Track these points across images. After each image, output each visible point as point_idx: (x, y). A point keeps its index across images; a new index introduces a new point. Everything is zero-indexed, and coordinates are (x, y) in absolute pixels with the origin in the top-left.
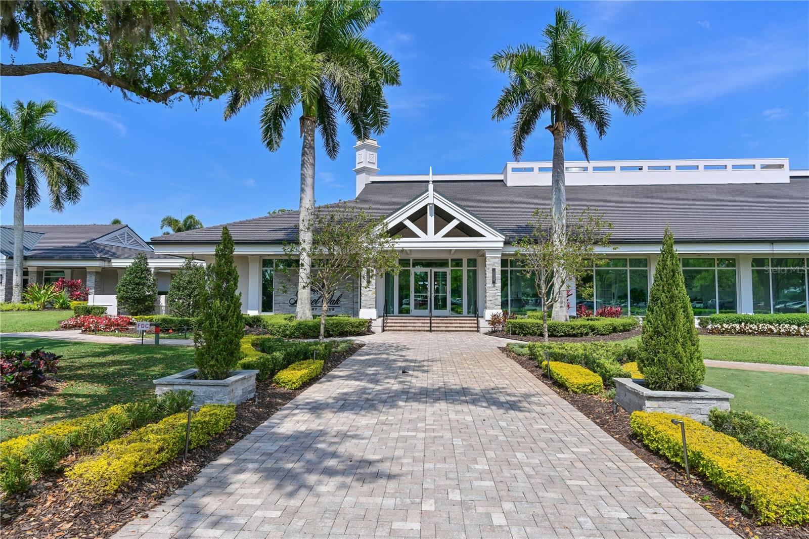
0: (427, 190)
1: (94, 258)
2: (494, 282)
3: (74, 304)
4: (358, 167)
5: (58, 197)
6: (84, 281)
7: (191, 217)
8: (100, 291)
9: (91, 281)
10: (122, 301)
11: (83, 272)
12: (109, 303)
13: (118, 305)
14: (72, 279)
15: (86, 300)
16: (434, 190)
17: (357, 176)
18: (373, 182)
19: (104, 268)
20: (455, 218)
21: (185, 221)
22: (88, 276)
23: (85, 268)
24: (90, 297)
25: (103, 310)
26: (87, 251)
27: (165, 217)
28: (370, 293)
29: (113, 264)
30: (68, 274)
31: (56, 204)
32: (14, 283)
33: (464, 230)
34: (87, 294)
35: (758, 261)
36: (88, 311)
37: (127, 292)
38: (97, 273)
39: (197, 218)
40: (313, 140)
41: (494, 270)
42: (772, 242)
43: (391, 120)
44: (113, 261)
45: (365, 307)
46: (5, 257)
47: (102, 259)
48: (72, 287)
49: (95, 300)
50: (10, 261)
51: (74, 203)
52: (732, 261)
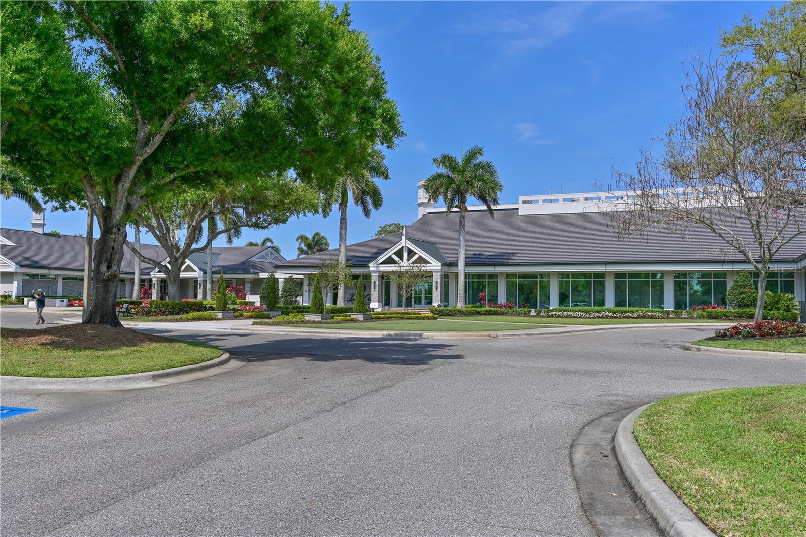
0: (402, 240)
1: (249, 273)
2: (437, 288)
3: (238, 301)
4: (419, 201)
5: (230, 236)
6: (244, 287)
7: (317, 234)
8: (253, 293)
9: (248, 287)
10: (262, 298)
11: (243, 281)
12: (256, 299)
13: (261, 301)
14: (237, 286)
15: (245, 299)
16: (406, 238)
17: (419, 208)
18: (429, 213)
19: (255, 279)
20: (417, 254)
21: (314, 238)
22: (246, 284)
23: (244, 278)
24: (247, 296)
25: (253, 303)
26: (246, 267)
27: (297, 235)
28: (376, 294)
29: (260, 276)
30: (234, 282)
31: (229, 240)
32: (208, 288)
33: (421, 260)
34: (246, 296)
35: (618, 275)
36: (246, 304)
37: (264, 294)
38: (251, 281)
39: (322, 235)
40: (345, 215)
41: (437, 282)
42: (606, 264)
43: (384, 201)
44: (260, 274)
45: (373, 302)
46: (202, 272)
47: (254, 273)
48: (237, 291)
49: (250, 298)
50: (205, 275)
51: (238, 238)
52: (602, 275)
